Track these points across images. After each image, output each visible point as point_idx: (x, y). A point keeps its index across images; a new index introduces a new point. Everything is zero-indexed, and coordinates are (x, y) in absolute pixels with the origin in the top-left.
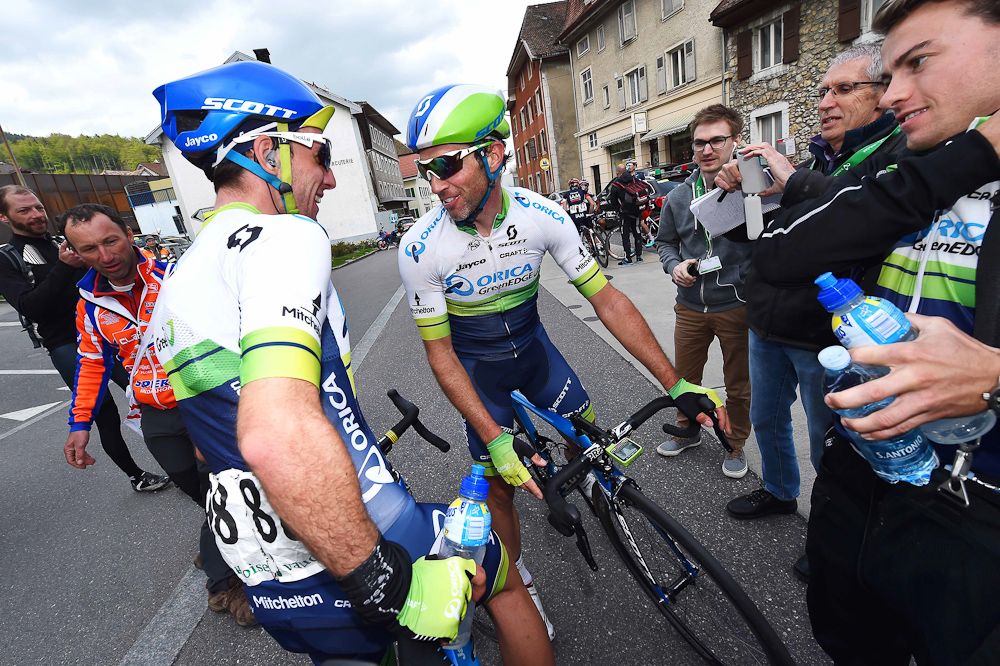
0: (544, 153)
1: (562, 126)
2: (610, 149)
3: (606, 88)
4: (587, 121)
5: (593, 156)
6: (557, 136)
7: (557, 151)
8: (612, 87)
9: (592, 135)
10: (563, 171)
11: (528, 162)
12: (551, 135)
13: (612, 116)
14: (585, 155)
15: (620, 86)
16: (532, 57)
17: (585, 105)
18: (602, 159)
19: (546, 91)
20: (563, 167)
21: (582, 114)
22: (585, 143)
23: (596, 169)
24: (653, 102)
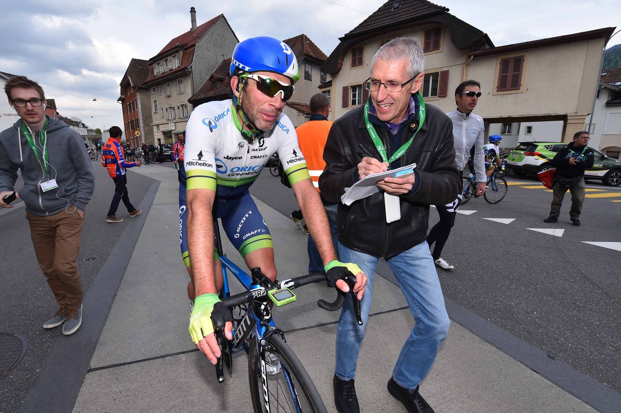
0: (138, 128)
1: (146, 118)
2: (164, 133)
3: (162, 109)
4: (156, 119)
5: (158, 135)
6: (144, 123)
7: (144, 129)
8: (164, 110)
9: (158, 126)
10: (147, 139)
11: (131, 130)
12: (141, 121)
13: (164, 121)
14: (155, 134)
15: (167, 111)
16: (132, 85)
17: (155, 113)
18: (162, 137)
19: (139, 102)
20: (147, 137)
21: (154, 116)
22: (155, 127)
23: (159, 140)
24: (177, 120)
